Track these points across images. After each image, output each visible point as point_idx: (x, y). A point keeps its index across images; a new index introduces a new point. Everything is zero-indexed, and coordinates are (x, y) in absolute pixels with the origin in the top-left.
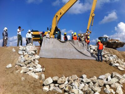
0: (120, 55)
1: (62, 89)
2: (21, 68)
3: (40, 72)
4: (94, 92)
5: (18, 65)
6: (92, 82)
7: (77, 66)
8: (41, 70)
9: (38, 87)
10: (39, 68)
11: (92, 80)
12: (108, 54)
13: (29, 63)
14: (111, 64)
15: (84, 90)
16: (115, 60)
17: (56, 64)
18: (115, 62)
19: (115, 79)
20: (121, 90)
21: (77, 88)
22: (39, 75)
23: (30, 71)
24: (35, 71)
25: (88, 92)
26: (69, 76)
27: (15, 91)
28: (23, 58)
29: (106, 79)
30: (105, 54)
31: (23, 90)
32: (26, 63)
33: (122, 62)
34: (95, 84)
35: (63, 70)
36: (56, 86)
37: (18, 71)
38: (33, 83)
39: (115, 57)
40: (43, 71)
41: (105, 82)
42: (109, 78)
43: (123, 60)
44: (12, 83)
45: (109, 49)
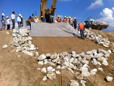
0: (105, 35)
1: (54, 63)
2: (16, 48)
3: (34, 50)
4: (83, 64)
5: (13, 45)
6: (80, 57)
7: (67, 45)
8: (35, 49)
9: (34, 62)
10: (33, 47)
11: (80, 55)
12: (94, 35)
13: (23, 44)
14: (96, 43)
15: (74, 63)
16: (101, 39)
17: (48, 43)
18: (101, 41)
19: (100, 54)
20: (107, 62)
21: (68, 61)
22: (33, 53)
23: (25, 50)
24: (29, 50)
25: (78, 64)
26: (60, 53)
27: (14, 66)
28: (17, 39)
29: (92, 54)
30: (91, 34)
31: (20, 65)
32: (20, 43)
33: (107, 41)
34: (83, 58)
35: (55, 48)
36: (49, 61)
37: (14, 50)
38: (28, 59)
39: (100, 37)
40: (36, 50)
41: (92, 56)
42: (96, 53)
43: (107, 39)
44: (10, 60)
45: (95, 30)
